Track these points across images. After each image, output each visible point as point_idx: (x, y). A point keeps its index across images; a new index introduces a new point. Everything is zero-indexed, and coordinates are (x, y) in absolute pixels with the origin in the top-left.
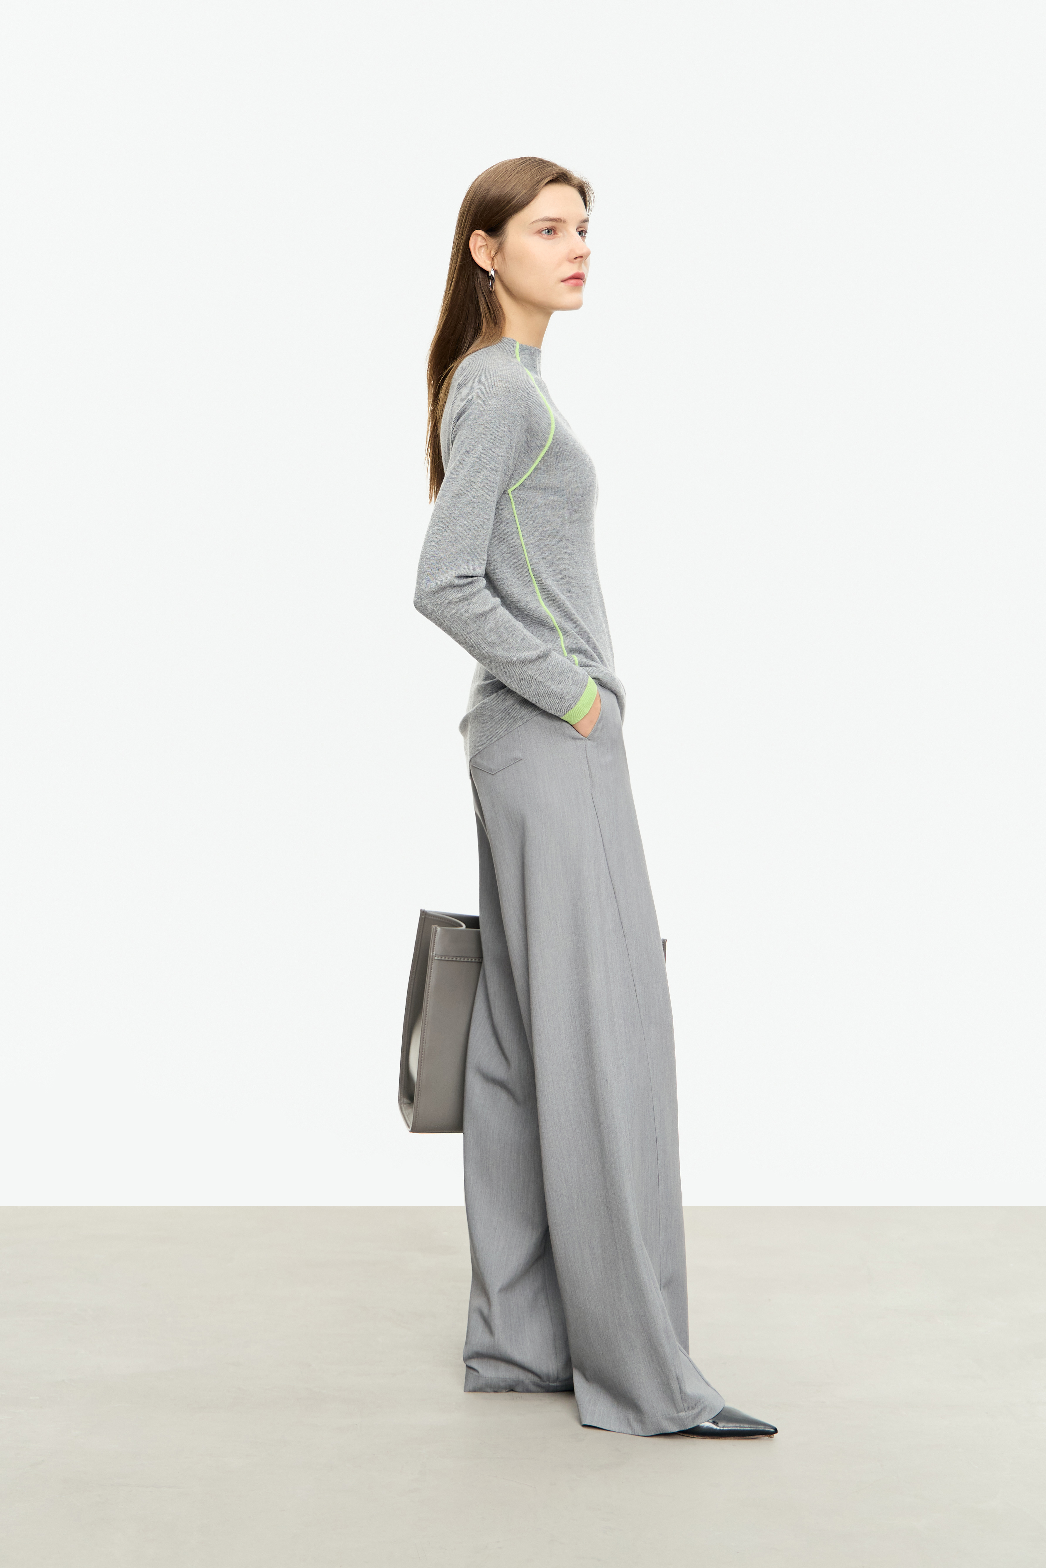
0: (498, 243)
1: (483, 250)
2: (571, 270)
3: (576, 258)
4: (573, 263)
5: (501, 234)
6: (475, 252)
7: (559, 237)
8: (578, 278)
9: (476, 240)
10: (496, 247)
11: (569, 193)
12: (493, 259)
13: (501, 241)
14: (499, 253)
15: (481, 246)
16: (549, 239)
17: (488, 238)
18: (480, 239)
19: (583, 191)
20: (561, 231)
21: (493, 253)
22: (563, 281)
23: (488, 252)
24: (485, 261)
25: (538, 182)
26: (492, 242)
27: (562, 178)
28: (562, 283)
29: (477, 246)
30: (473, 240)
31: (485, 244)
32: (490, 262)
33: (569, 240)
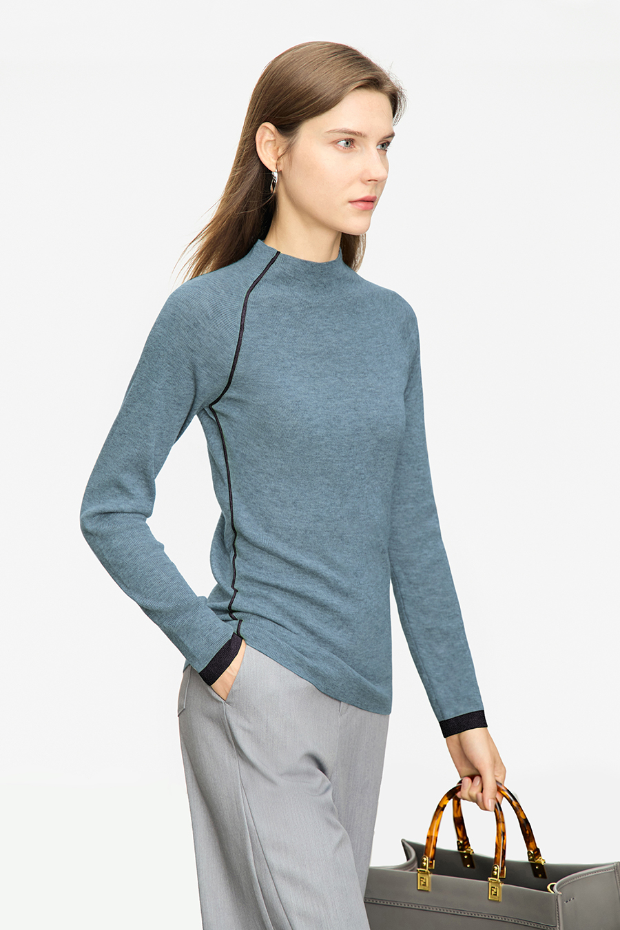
0: (288, 143)
1: (270, 144)
2: (363, 192)
3: (369, 181)
4: (366, 184)
5: (292, 135)
6: (260, 147)
7: (357, 151)
8: (370, 202)
9: (264, 133)
10: (284, 146)
11: (379, 101)
12: (279, 159)
13: (291, 142)
14: (287, 155)
15: (269, 141)
16: (345, 152)
17: (278, 135)
18: (268, 133)
19: (395, 99)
20: (359, 145)
21: (280, 152)
22: (350, 202)
23: (275, 148)
24: (269, 158)
25: (345, 86)
26: (281, 140)
27: (375, 81)
28: (350, 204)
29: (264, 141)
30: (261, 132)
31: (272, 139)
32: (275, 161)
33: (366, 159)
